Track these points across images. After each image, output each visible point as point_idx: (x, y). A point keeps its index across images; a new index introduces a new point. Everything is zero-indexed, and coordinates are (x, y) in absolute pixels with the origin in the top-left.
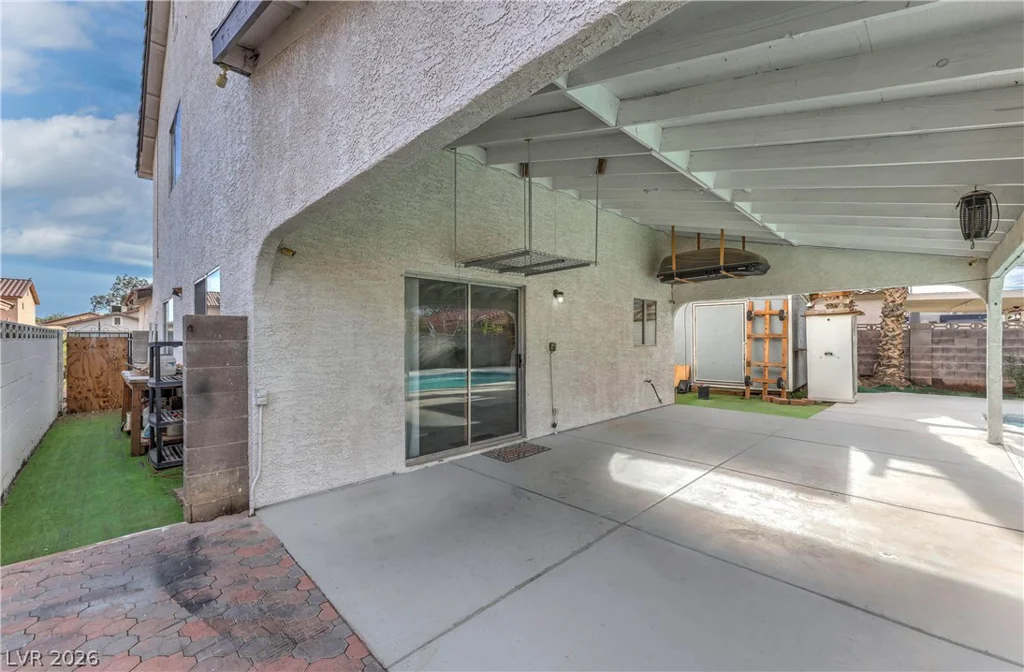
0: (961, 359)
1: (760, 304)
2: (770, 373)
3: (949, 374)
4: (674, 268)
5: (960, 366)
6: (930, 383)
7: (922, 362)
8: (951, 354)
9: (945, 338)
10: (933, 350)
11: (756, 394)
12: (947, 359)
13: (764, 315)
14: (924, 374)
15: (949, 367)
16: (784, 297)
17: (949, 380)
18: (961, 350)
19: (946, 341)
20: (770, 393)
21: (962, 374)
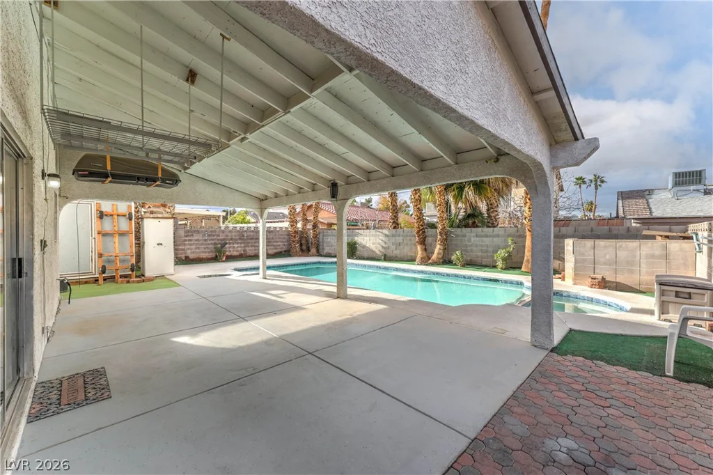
0: (196, 244)
1: (107, 206)
2: (120, 261)
3: (191, 253)
4: (109, 168)
5: (196, 248)
6: (184, 258)
7: (180, 247)
8: (192, 242)
9: (189, 234)
10: (185, 240)
11: (111, 279)
12: (191, 245)
13: (112, 215)
14: (181, 254)
15: (192, 249)
16: (128, 203)
17: (192, 256)
18: (196, 240)
19: (190, 236)
20: (121, 276)
21: (196, 253)
